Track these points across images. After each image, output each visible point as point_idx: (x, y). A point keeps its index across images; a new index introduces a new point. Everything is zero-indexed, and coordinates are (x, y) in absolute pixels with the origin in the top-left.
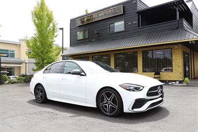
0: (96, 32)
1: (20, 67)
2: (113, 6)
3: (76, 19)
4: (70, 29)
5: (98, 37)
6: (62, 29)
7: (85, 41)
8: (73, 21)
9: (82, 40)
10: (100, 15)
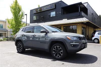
0: (42, 17)
1: (6, 33)
2: (50, 4)
3: (33, 10)
4: (30, 15)
5: (43, 19)
6: (26, 15)
7: (37, 21)
8: (31, 11)
9: (36, 20)
10: (44, 8)
